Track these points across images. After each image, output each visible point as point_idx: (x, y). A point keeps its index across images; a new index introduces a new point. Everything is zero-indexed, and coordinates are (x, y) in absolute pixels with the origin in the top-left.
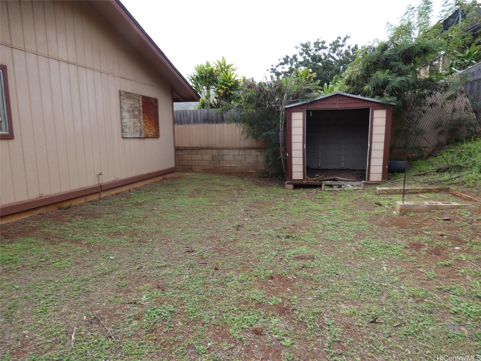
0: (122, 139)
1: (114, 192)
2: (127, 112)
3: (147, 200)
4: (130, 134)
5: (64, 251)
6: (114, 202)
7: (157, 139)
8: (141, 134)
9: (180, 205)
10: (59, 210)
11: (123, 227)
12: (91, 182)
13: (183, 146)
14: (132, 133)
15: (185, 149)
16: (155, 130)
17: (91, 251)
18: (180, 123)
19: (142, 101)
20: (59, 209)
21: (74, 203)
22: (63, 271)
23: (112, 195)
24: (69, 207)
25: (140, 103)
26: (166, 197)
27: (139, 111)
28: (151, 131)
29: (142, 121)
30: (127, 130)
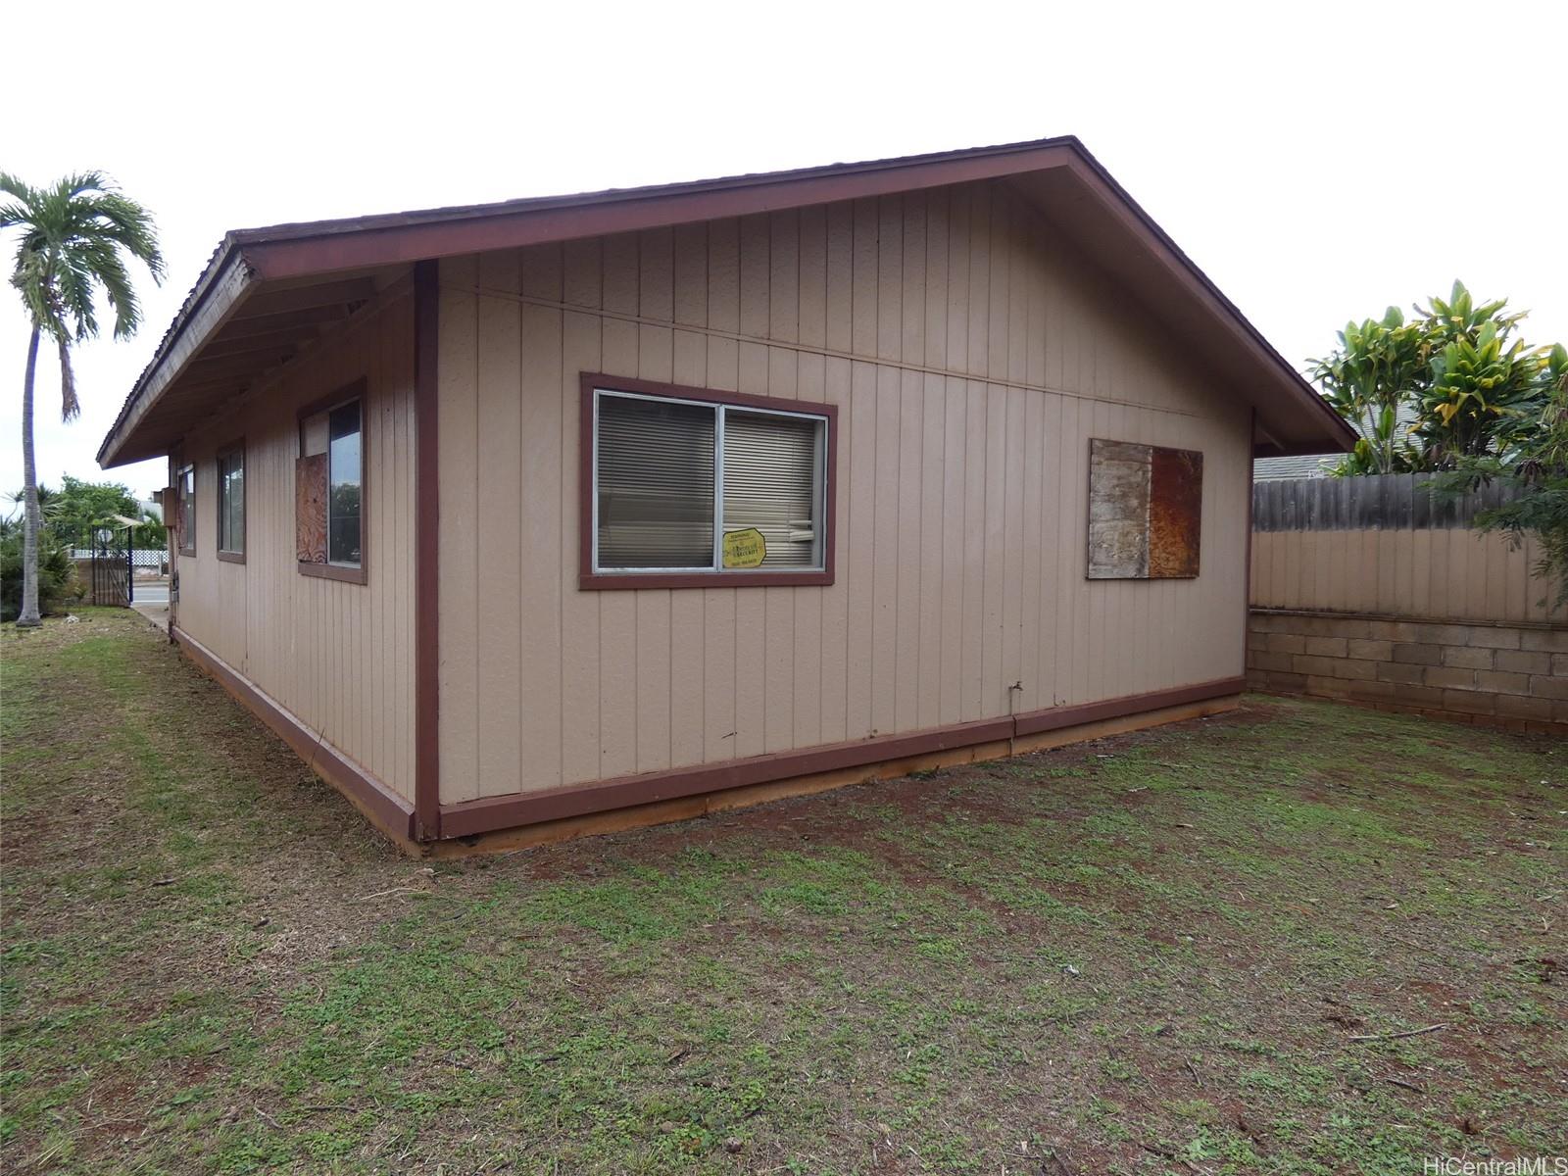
0: (1083, 581)
1: (1048, 743)
2: (1106, 501)
3: (1157, 786)
4: (1110, 567)
5: (940, 912)
6: (1052, 777)
7: (1191, 582)
8: (1143, 567)
9: (1274, 822)
10: (909, 780)
11: (1090, 870)
12: (988, 709)
13: (1273, 605)
14: (1115, 566)
15: (1281, 613)
16: (1185, 554)
17: (1010, 932)
18: (1267, 524)
19: (1152, 464)
20: (908, 775)
21: (946, 763)
22: (946, 975)
23: (1043, 752)
24: (931, 775)
25: (1145, 473)
26: (1219, 786)
27: (1142, 497)
28: (1171, 558)
29: (1148, 525)
30: (1100, 556)
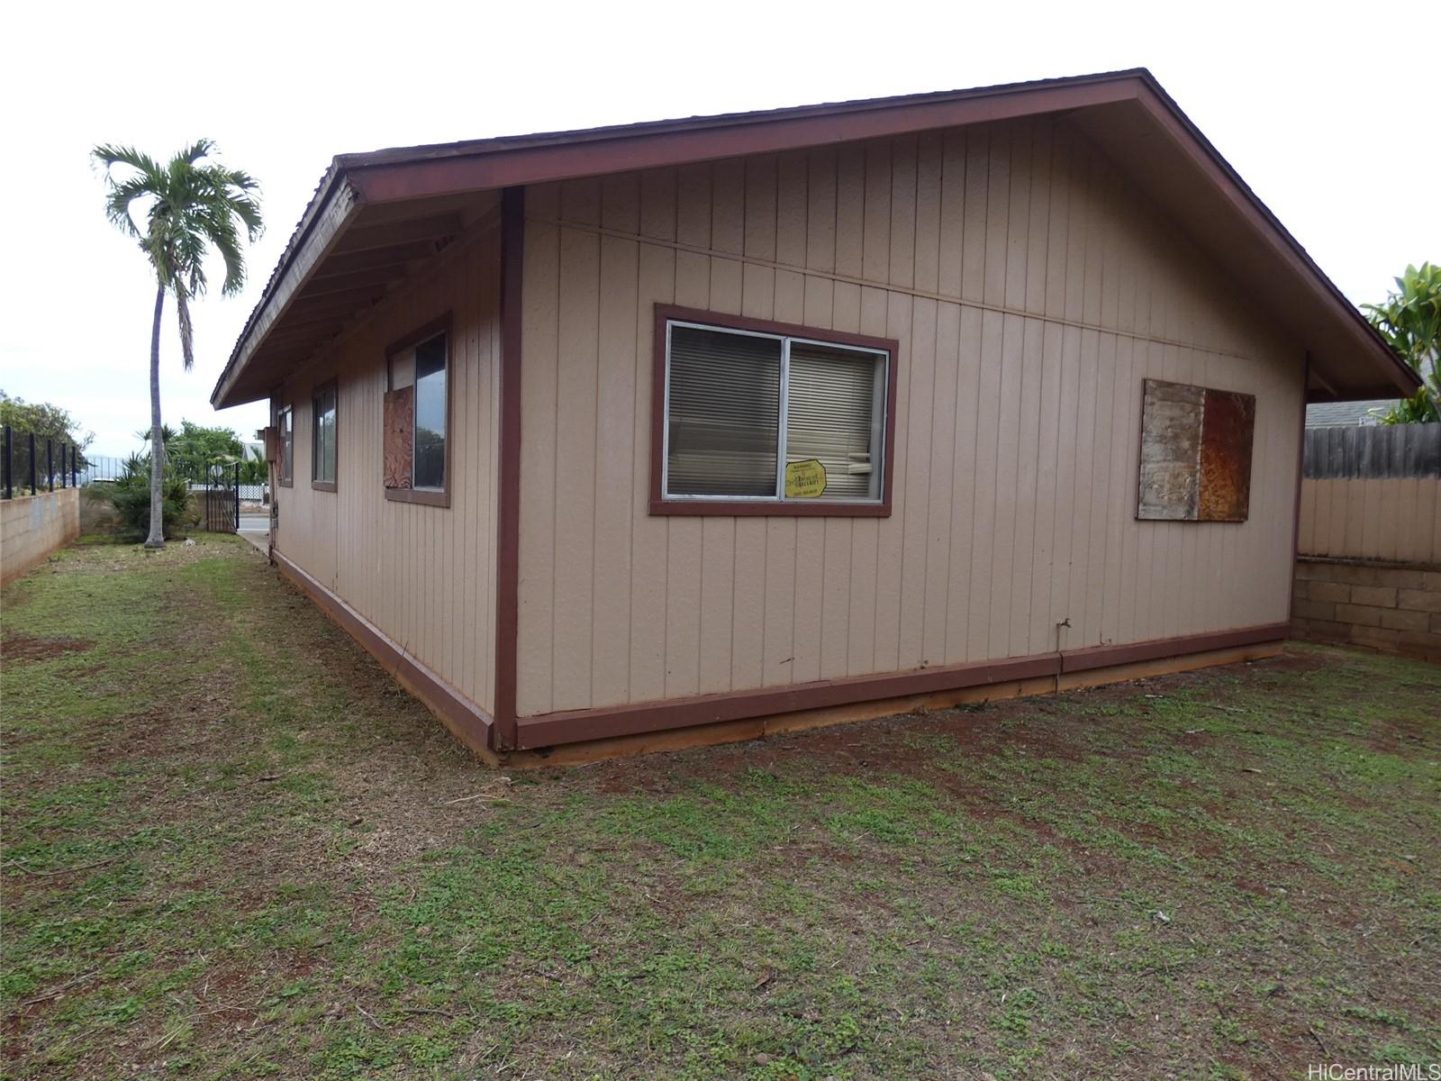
0: (1132, 521)
1: (1093, 681)
2: (1157, 442)
3: (1215, 729)
4: (1159, 508)
5: (1013, 847)
6: (1103, 715)
7: (1239, 526)
8: (1192, 509)
9: (1348, 772)
10: (957, 711)
11: (1162, 811)
12: (1036, 644)
13: (1316, 554)
14: (1164, 507)
15: (1325, 561)
16: (1235, 497)
17: (1089, 872)
18: (1311, 471)
19: (1205, 406)
20: (957, 707)
21: (996, 696)
22: (1029, 914)
23: (1088, 690)
24: (980, 708)
25: (1197, 415)
26: (1280, 732)
27: (1194, 438)
28: (1221, 501)
29: (1198, 467)
30: (1150, 497)
